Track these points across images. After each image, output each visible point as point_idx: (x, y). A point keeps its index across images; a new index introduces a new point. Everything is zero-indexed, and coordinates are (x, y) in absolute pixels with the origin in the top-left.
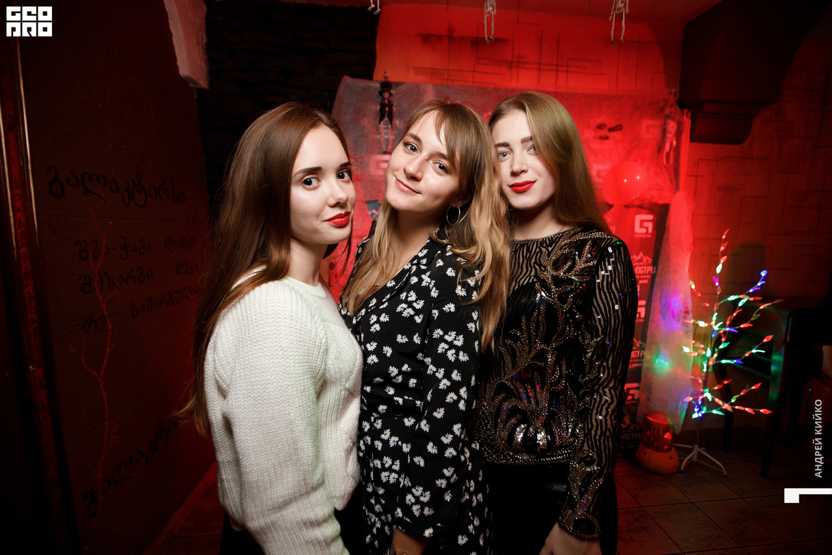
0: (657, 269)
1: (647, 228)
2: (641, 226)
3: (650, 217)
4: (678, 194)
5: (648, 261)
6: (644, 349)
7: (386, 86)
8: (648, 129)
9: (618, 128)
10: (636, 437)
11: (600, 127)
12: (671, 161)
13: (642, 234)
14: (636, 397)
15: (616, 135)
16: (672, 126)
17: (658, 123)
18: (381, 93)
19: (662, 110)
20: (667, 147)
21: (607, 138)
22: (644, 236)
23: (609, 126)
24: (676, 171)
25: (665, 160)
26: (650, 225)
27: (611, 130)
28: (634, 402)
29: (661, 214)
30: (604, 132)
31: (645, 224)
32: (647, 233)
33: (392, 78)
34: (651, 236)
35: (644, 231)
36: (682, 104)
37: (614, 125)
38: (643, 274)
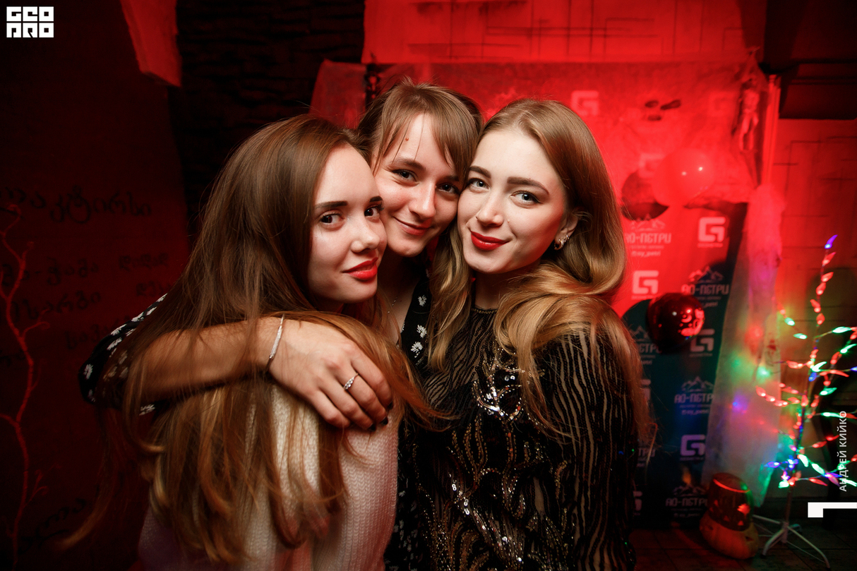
0: (730, 289)
1: (716, 235)
2: (708, 232)
3: (721, 220)
4: (760, 188)
5: (717, 277)
6: (711, 392)
7: (374, 69)
8: (718, 104)
9: (675, 104)
10: (700, 503)
11: (649, 104)
12: (751, 145)
13: (710, 243)
14: (702, 452)
15: (671, 114)
16: (752, 98)
17: (731, 95)
18: (367, 78)
19: (737, 77)
20: (745, 126)
21: (659, 119)
22: (711, 245)
23: (662, 103)
24: (758, 159)
25: (741, 144)
26: (721, 232)
27: (665, 107)
28: (698, 458)
29: (737, 216)
30: (654, 112)
31: (714, 230)
32: (716, 241)
33: (382, 59)
34: (721, 245)
35: (711, 238)
36: (766, 68)
37: (669, 100)
38: (711, 295)
